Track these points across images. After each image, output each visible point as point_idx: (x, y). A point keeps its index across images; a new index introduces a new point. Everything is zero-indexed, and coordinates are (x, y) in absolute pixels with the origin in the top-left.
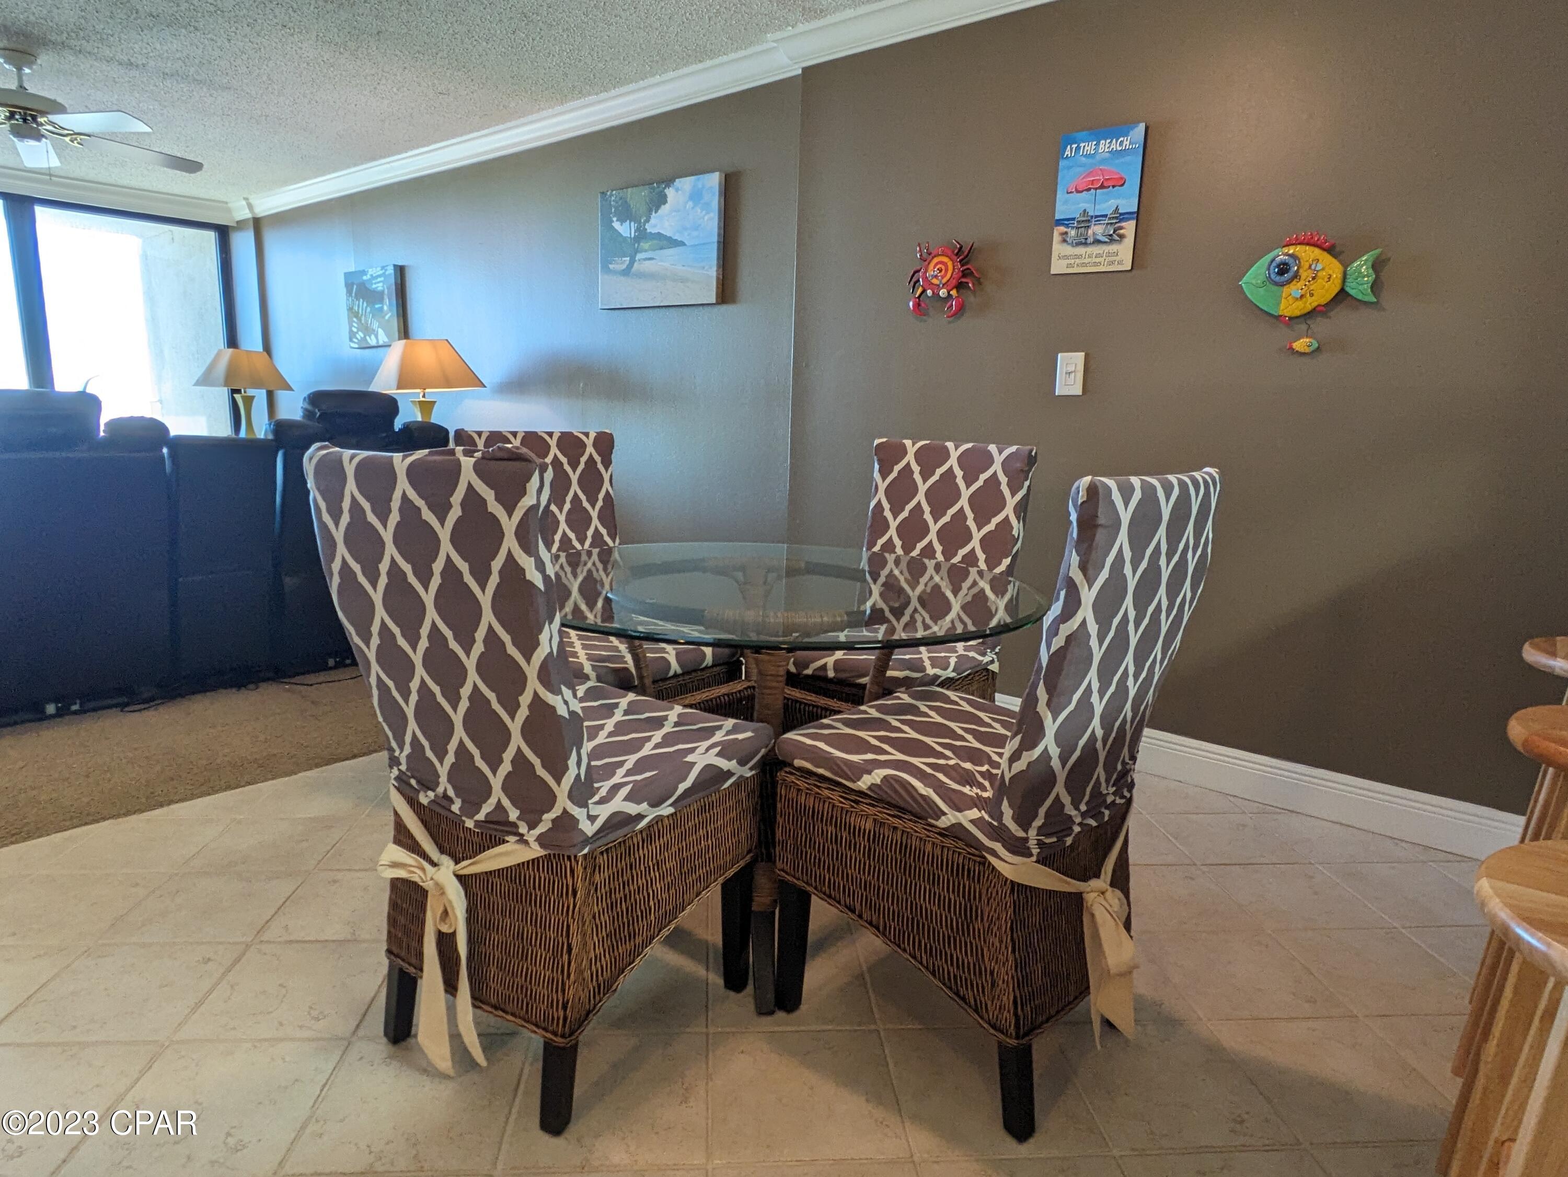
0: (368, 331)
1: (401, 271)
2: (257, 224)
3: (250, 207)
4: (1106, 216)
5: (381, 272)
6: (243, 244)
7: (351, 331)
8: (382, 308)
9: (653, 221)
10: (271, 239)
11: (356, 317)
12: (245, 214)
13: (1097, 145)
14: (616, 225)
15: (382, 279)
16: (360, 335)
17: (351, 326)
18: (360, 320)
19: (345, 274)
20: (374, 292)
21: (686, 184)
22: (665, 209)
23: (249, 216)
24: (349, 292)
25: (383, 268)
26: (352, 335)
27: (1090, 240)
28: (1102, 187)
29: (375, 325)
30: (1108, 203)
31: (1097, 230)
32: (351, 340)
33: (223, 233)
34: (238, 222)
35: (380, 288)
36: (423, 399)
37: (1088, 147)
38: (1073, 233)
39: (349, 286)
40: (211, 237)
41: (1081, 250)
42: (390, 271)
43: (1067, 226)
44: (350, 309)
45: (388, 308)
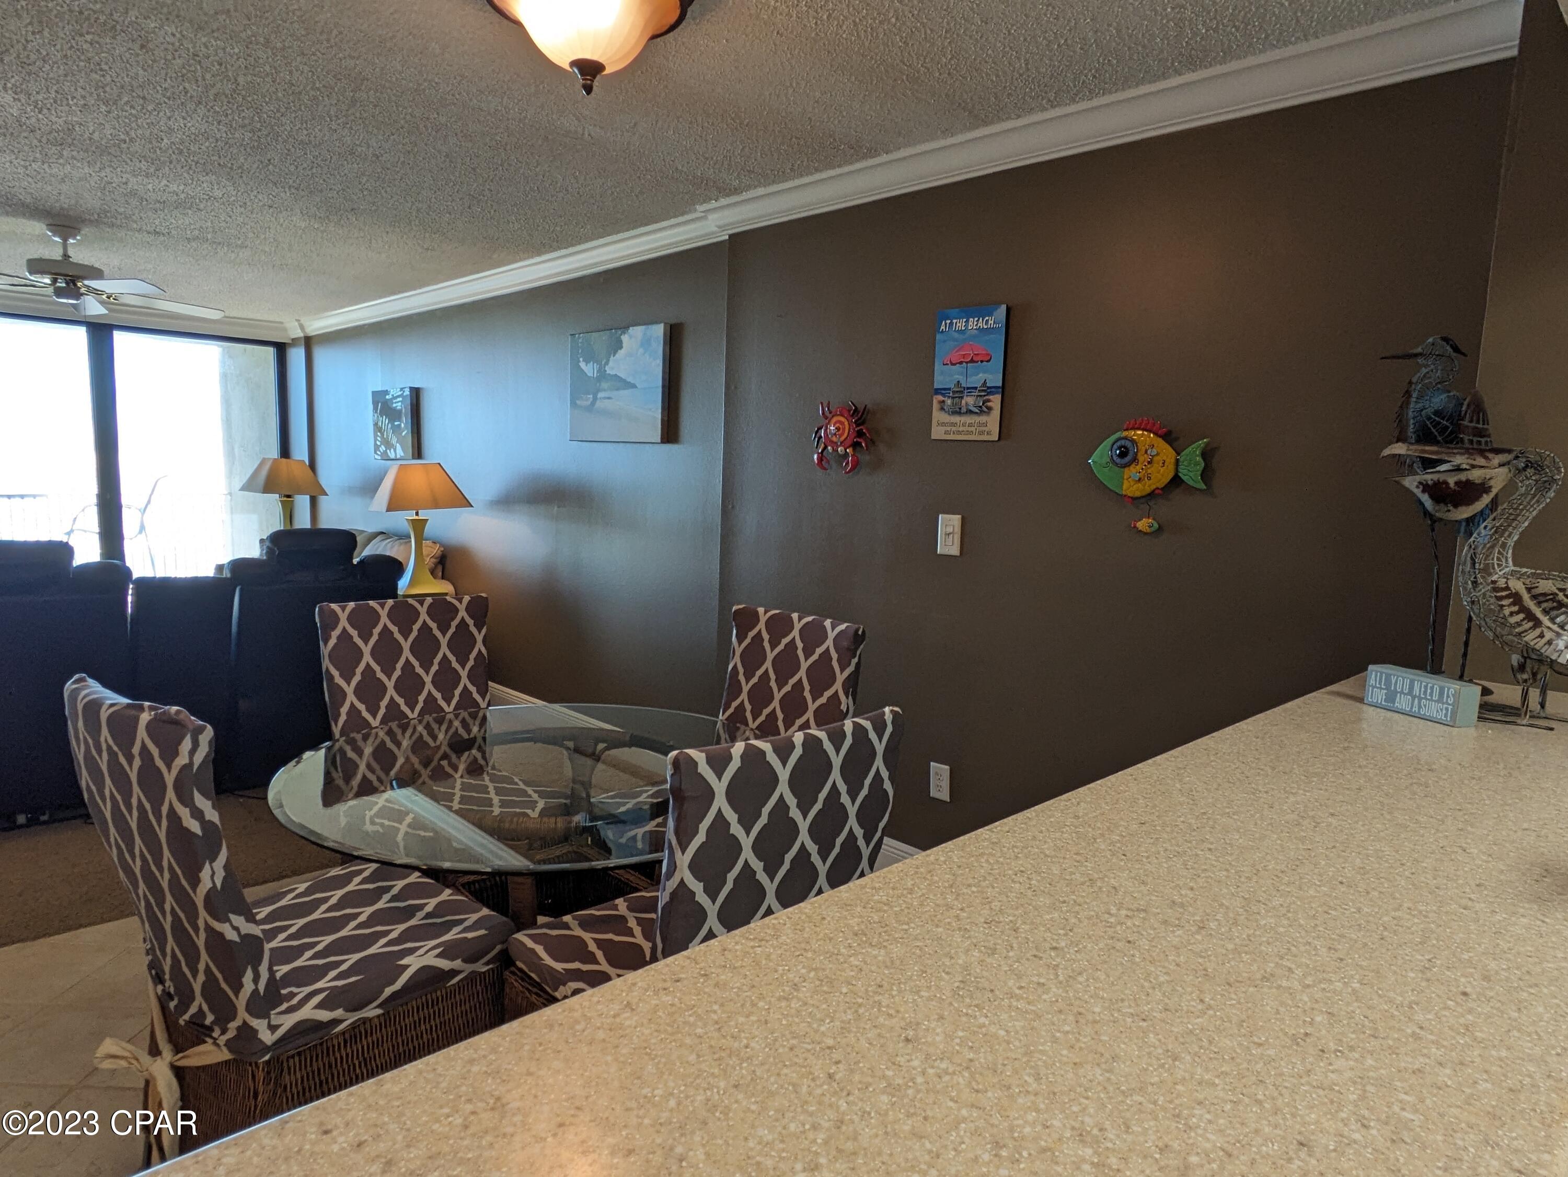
0: (389, 445)
1: (416, 394)
2: (308, 342)
3: (302, 327)
4: (976, 388)
5: (400, 393)
6: (296, 357)
7: (375, 444)
8: (400, 425)
9: (611, 364)
10: (321, 356)
11: (380, 431)
12: (299, 334)
13: (967, 322)
14: (582, 365)
15: (399, 399)
16: (383, 448)
17: (376, 440)
18: (382, 434)
19: (373, 392)
20: (395, 409)
21: (637, 331)
22: (621, 353)
23: (302, 335)
24: (375, 409)
25: (402, 389)
26: (377, 448)
27: (964, 410)
28: (972, 361)
29: (394, 441)
30: (977, 379)
31: (969, 401)
32: (375, 453)
33: (281, 349)
34: (293, 340)
35: (399, 408)
36: (417, 518)
37: (960, 324)
38: (949, 402)
39: (375, 404)
40: (271, 351)
41: (956, 419)
42: (407, 392)
43: (944, 395)
44: (376, 424)
45: (405, 424)
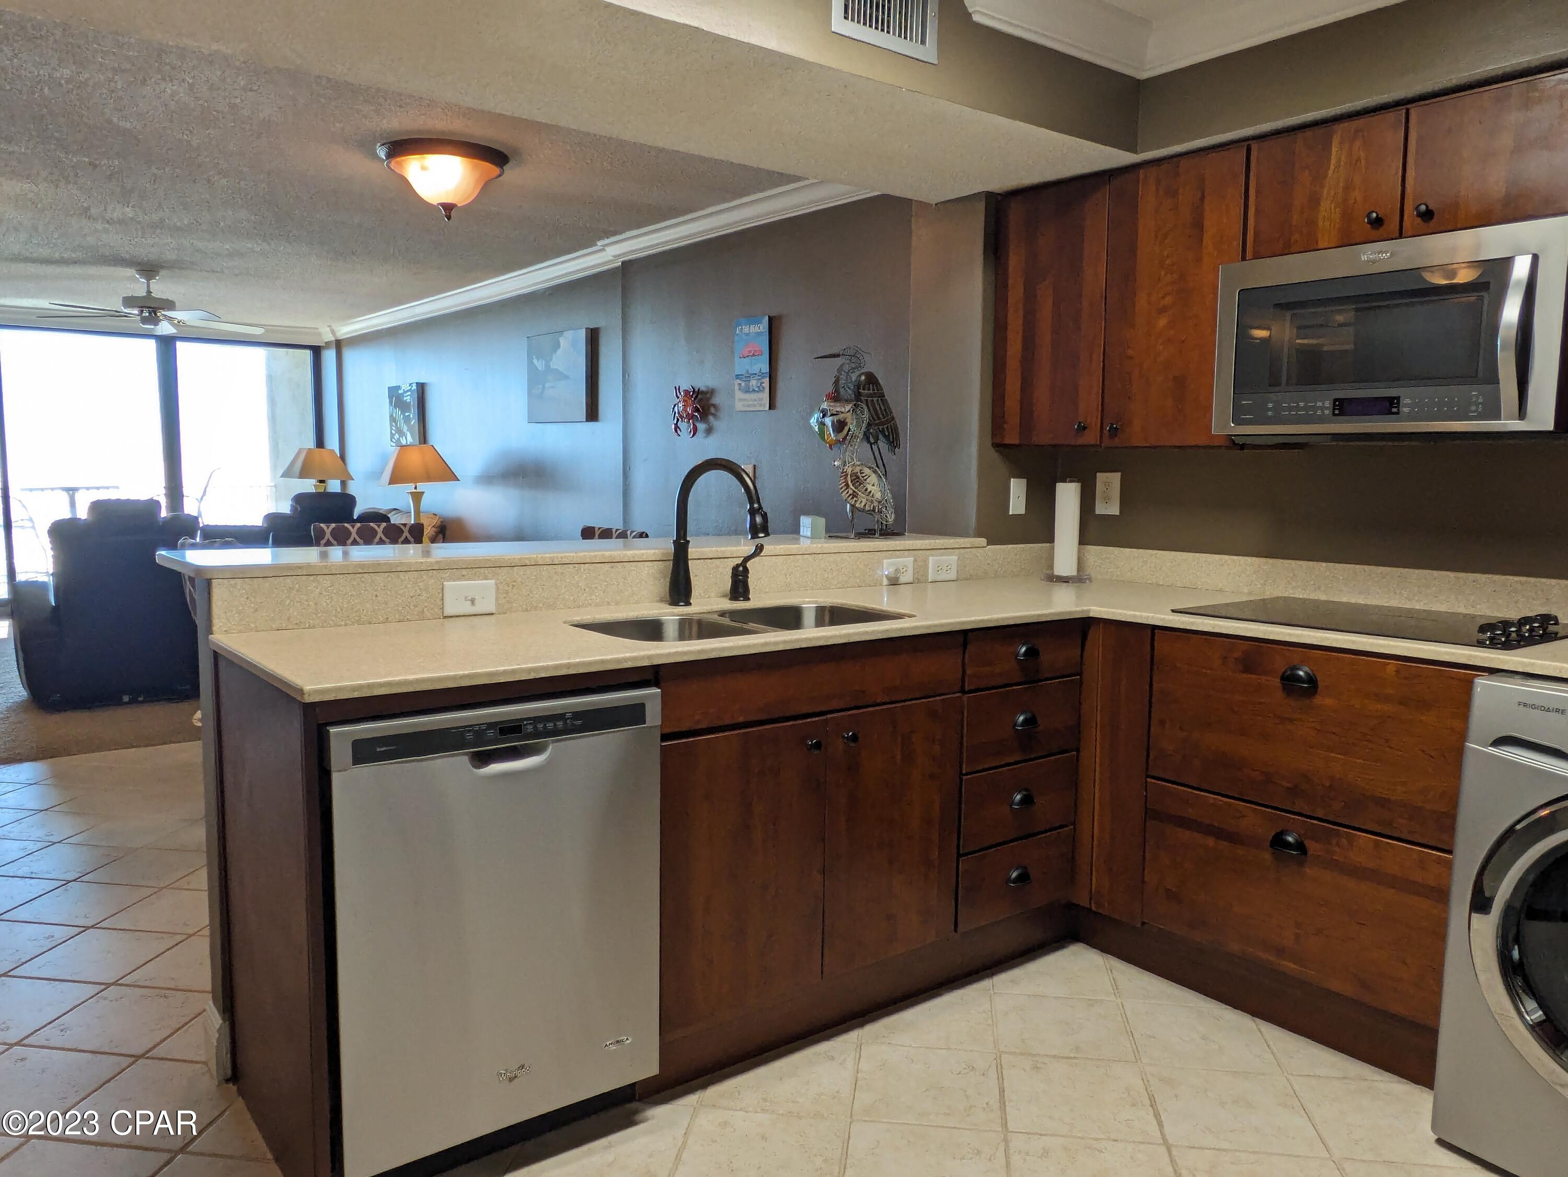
0: (401, 433)
1: (422, 389)
2: (339, 345)
3: (333, 332)
4: (756, 374)
5: (409, 388)
6: (329, 357)
7: (391, 432)
8: (410, 415)
9: (554, 360)
10: (350, 356)
11: (395, 422)
12: (330, 338)
13: (750, 327)
14: (535, 361)
15: (409, 393)
16: (397, 436)
17: (391, 429)
18: (396, 424)
19: (389, 388)
20: (405, 402)
21: (569, 334)
22: (559, 352)
23: (333, 339)
24: (391, 402)
25: (410, 385)
26: (392, 436)
27: (751, 390)
28: (754, 355)
29: (405, 429)
30: (756, 369)
31: (754, 383)
32: (392, 441)
33: (316, 351)
34: (326, 343)
35: (408, 400)
36: (415, 491)
37: (746, 329)
38: (743, 384)
39: (390, 397)
40: (308, 354)
41: (747, 396)
42: (414, 387)
43: (741, 379)
44: (391, 416)
45: (413, 414)
